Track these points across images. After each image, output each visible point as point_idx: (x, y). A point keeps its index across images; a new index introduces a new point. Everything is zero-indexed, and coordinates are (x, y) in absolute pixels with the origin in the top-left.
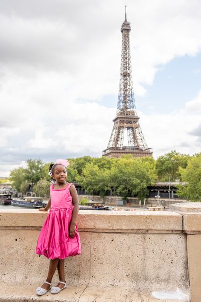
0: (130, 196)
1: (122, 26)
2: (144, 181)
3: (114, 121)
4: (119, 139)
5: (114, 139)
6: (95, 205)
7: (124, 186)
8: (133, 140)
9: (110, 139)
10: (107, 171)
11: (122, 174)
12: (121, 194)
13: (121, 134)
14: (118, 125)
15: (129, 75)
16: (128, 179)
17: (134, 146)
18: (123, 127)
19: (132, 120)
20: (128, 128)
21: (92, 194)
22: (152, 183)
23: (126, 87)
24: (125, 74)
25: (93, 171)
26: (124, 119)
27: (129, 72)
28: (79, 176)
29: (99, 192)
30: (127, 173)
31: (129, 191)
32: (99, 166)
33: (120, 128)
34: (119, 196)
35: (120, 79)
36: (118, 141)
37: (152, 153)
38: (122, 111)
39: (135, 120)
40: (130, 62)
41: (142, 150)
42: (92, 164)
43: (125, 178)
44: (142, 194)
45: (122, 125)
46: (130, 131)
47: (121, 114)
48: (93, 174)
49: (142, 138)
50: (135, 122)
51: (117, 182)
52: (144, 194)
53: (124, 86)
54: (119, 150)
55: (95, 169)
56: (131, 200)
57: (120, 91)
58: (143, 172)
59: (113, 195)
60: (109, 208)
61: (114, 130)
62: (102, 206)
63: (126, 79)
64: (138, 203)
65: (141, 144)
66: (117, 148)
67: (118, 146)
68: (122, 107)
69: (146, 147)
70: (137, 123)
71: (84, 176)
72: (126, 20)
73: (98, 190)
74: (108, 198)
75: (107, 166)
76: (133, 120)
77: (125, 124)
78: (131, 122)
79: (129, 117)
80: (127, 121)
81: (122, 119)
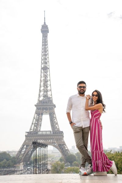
26: (41, 107)
72: (45, 23)
76: (49, 107)
77: (41, 110)
78: (47, 109)
79: (45, 104)
80: (43, 108)
81: (39, 107)
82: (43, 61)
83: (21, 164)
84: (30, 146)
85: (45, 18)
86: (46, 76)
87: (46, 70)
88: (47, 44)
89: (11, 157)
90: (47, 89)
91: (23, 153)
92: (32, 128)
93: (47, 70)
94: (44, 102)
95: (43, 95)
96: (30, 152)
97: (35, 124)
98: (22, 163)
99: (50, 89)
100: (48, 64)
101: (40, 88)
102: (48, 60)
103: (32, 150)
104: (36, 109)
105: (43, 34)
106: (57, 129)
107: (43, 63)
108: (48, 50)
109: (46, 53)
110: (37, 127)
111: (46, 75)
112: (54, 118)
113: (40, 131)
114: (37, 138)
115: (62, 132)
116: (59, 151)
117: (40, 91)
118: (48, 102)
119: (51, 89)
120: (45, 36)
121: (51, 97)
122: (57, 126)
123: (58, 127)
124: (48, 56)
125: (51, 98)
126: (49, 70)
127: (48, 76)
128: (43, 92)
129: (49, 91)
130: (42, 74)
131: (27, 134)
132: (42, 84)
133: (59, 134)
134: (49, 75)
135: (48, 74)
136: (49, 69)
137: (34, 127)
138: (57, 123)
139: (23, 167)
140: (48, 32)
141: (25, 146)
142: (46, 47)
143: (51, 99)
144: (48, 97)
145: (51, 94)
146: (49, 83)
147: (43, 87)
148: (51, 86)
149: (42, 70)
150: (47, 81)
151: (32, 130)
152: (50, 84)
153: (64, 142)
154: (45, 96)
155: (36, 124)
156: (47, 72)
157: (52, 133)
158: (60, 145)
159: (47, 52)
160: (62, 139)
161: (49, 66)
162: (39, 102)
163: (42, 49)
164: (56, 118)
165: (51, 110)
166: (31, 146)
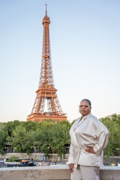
0: (52, 153)
1: (43, 20)
2: (63, 140)
3: (37, 92)
4: (41, 107)
5: (37, 106)
6: (23, 161)
7: (46, 145)
8: (52, 107)
9: (34, 106)
10: (33, 132)
11: (45, 135)
12: (44, 151)
13: (42, 102)
14: (40, 95)
15: (49, 57)
16: (49, 138)
17: (52, 112)
18: (44, 97)
19: (51, 92)
20: (49, 98)
21: (19, 152)
22: (69, 142)
23: (47, 66)
24: (46, 57)
25: (21, 133)
26: (45, 91)
27: (48, 55)
28: (9, 137)
29: (26, 150)
30: (49, 134)
31: (50, 148)
32: (26, 128)
33: (42, 97)
34: (42, 153)
35: (42, 60)
36: (40, 108)
37: (66, 117)
38: (44, 85)
39: (54, 92)
40: (50, 48)
41: (59, 115)
42: (21, 127)
43: (48, 138)
44: (61, 151)
45: (43, 95)
46: (50, 100)
47: (42, 87)
48: (21, 135)
49: (59, 106)
50: (53, 93)
51: (41, 141)
52: (62, 151)
53: (45, 65)
54: (41, 115)
55: (23, 131)
56: (52, 156)
57: (42, 69)
58: (61, 133)
59: (37, 152)
60: (34, 164)
61: (37, 100)
62: (28, 162)
63: (47, 60)
64: (58, 159)
65: (58, 110)
66: (39, 114)
67: (40, 112)
68: (43, 82)
69: (62, 113)
70: (55, 95)
71: (14, 137)
72: (46, 16)
73: (25, 148)
74: (33, 155)
75: (33, 128)
78: (50, 93)
80: (47, 92)
108: (50, 41)
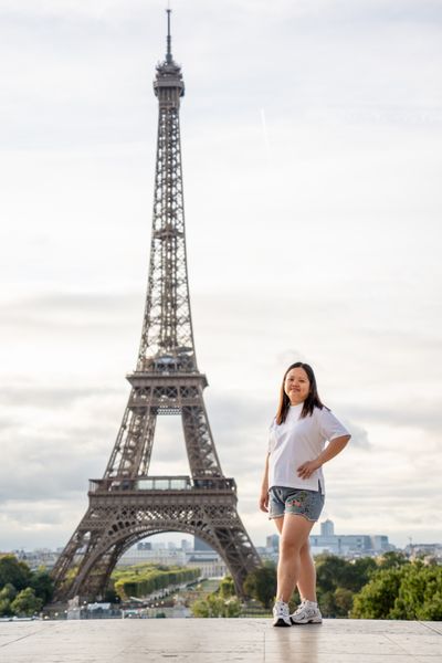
26: (149, 383)
72: (169, 57)
76: (182, 383)
77: (151, 397)
78: (172, 392)
79: (166, 373)
80: (159, 388)
81: (143, 384)
82: (159, 206)
83: (70, 602)
84: (107, 535)
85: (169, 37)
86: (170, 266)
87: (171, 242)
88: (178, 140)
89: (31, 575)
90: (175, 317)
91: (78, 559)
92: (116, 466)
93: (176, 242)
94: (162, 366)
95: (160, 337)
96: (106, 558)
97: (125, 448)
98: (76, 599)
99: (186, 315)
100: (180, 217)
101: (148, 312)
102: (180, 203)
103: (112, 549)
104: (133, 393)
105: (160, 99)
106: (212, 469)
107: (159, 212)
108: (180, 164)
109: (171, 173)
110: (133, 463)
111: (171, 261)
112: (202, 429)
113: (144, 477)
114: (133, 502)
115: (232, 481)
116: (218, 556)
117: (148, 322)
118: (178, 365)
119: (190, 316)
120: (168, 107)
121: (189, 345)
122: (210, 457)
123: (215, 464)
124: (179, 185)
125: (190, 349)
126: (184, 242)
127: (178, 264)
128: (158, 327)
129: (181, 321)
130: (157, 258)
131: (95, 487)
132: (156, 294)
133: (221, 488)
134: (185, 260)
135: (178, 256)
136: (182, 235)
137: (122, 463)
138: (212, 449)
139: (78, 614)
140: (182, 95)
141: (88, 534)
142: (174, 150)
143: (190, 354)
144: (176, 344)
145: (192, 336)
146: (181, 290)
147: (161, 305)
148: (189, 302)
149: (157, 241)
150: (176, 285)
151: (115, 474)
152: (188, 297)
153: (238, 521)
154: (167, 342)
155: (129, 451)
156: (176, 248)
157: (192, 484)
158: (224, 531)
159: (178, 171)
160: (232, 509)
161: (183, 225)
162: (144, 366)
163: (159, 159)
164: (207, 426)
165: (189, 397)
166: (111, 533)
